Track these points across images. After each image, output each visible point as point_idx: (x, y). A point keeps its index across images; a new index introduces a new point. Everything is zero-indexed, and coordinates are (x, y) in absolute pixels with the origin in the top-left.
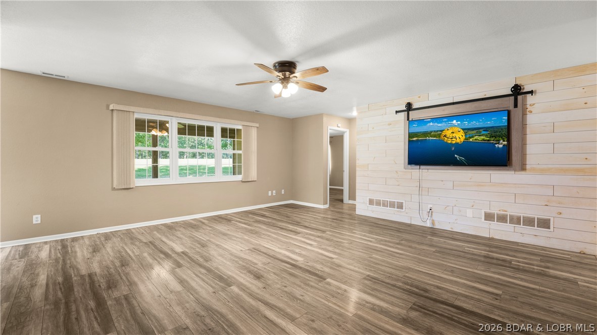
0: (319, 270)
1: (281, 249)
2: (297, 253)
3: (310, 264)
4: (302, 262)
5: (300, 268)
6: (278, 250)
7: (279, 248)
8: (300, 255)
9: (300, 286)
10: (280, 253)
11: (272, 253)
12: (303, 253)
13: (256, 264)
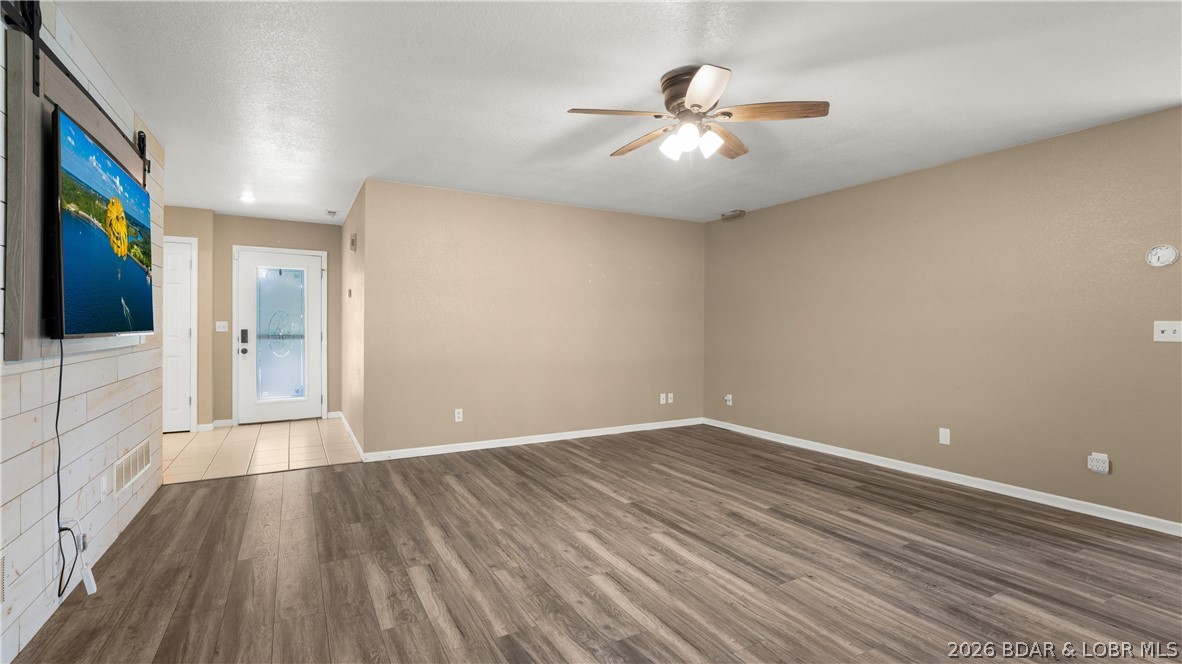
0: (634, 514)
1: (700, 570)
2: (661, 551)
3: (641, 525)
4: (656, 530)
5: (663, 520)
6: (709, 566)
7: (706, 573)
8: (655, 547)
9: (672, 500)
10: (701, 555)
11: (721, 557)
12: (644, 551)
13: (749, 536)
